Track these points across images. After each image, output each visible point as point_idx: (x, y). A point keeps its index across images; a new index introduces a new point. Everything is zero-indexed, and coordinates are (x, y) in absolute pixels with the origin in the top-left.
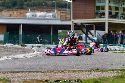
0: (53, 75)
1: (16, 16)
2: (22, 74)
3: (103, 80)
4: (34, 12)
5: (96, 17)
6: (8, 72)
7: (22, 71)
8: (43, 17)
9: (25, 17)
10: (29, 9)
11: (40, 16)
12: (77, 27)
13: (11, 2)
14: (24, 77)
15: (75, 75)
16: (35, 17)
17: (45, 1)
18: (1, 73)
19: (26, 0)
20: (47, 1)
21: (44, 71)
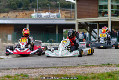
0: (68, 70)
1: (22, 17)
2: (37, 70)
3: (116, 73)
4: (39, 13)
5: (99, 16)
6: (23, 68)
7: (36, 67)
8: (48, 17)
9: (30, 18)
10: (34, 10)
11: (44, 17)
12: (82, 26)
13: (17, 3)
14: (40, 73)
15: (88, 70)
16: (40, 18)
17: (49, 2)
18: (16, 69)
19: (31, 2)
20: (51, 2)
21: (57, 67)
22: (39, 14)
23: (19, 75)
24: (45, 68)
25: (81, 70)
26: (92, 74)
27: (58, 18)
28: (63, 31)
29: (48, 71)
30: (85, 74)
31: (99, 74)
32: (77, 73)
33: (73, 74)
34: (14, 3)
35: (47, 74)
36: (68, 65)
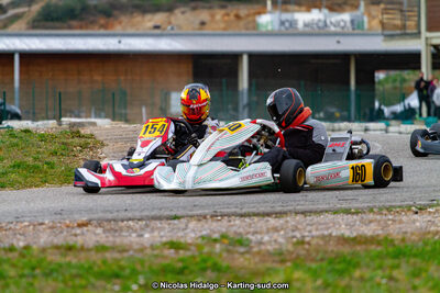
0: (394, 221)
1: (222, 25)
2: (282, 221)
4: (286, 11)
6: (229, 215)
7: (278, 209)
8: (319, 27)
9: (254, 30)
10: (268, 3)
11: (306, 25)
14: (293, 231)
16: (289, 30)
18: (205, 217)
21: (357, 209)
22: (286, 16)
23: (215, 241)
24: (311, 212)
27: (356, 32)
28: (374, 77)
29: (320, 224)
32: (429, 232)
33: (412, 234)
35: (318, 237)
36: (395, 201)
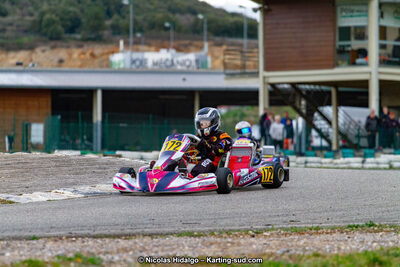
0: (232, 243)
1: (79, 63)
2: (131, 242)
3: (397, 255)
4: (137, 50)
5: (340, 62)
6: (82, 237)
7: (128, 231)
8: (167, 67)
9: (108, 68)
10: (122, 43)
11: (155, 64)
12: (280, 98)
13: (62, 19)
14: (141, 252)
15: (302, 243)
16: (140, 68)
17: (171, 16)
18: (61, 239)
19: (109, 14)
20: (178, 16)
21: (198, 232)
22: (136, 55)
23: (70, 260)
24: (158, 235)
25: (277, 243)
26: (313, 258)
27: (201, 70)
29: (166, 246)
30: (290, 257)
31: (337, 256)
32: (265, 254)
34: (53, 16)
36: (233, 225)
